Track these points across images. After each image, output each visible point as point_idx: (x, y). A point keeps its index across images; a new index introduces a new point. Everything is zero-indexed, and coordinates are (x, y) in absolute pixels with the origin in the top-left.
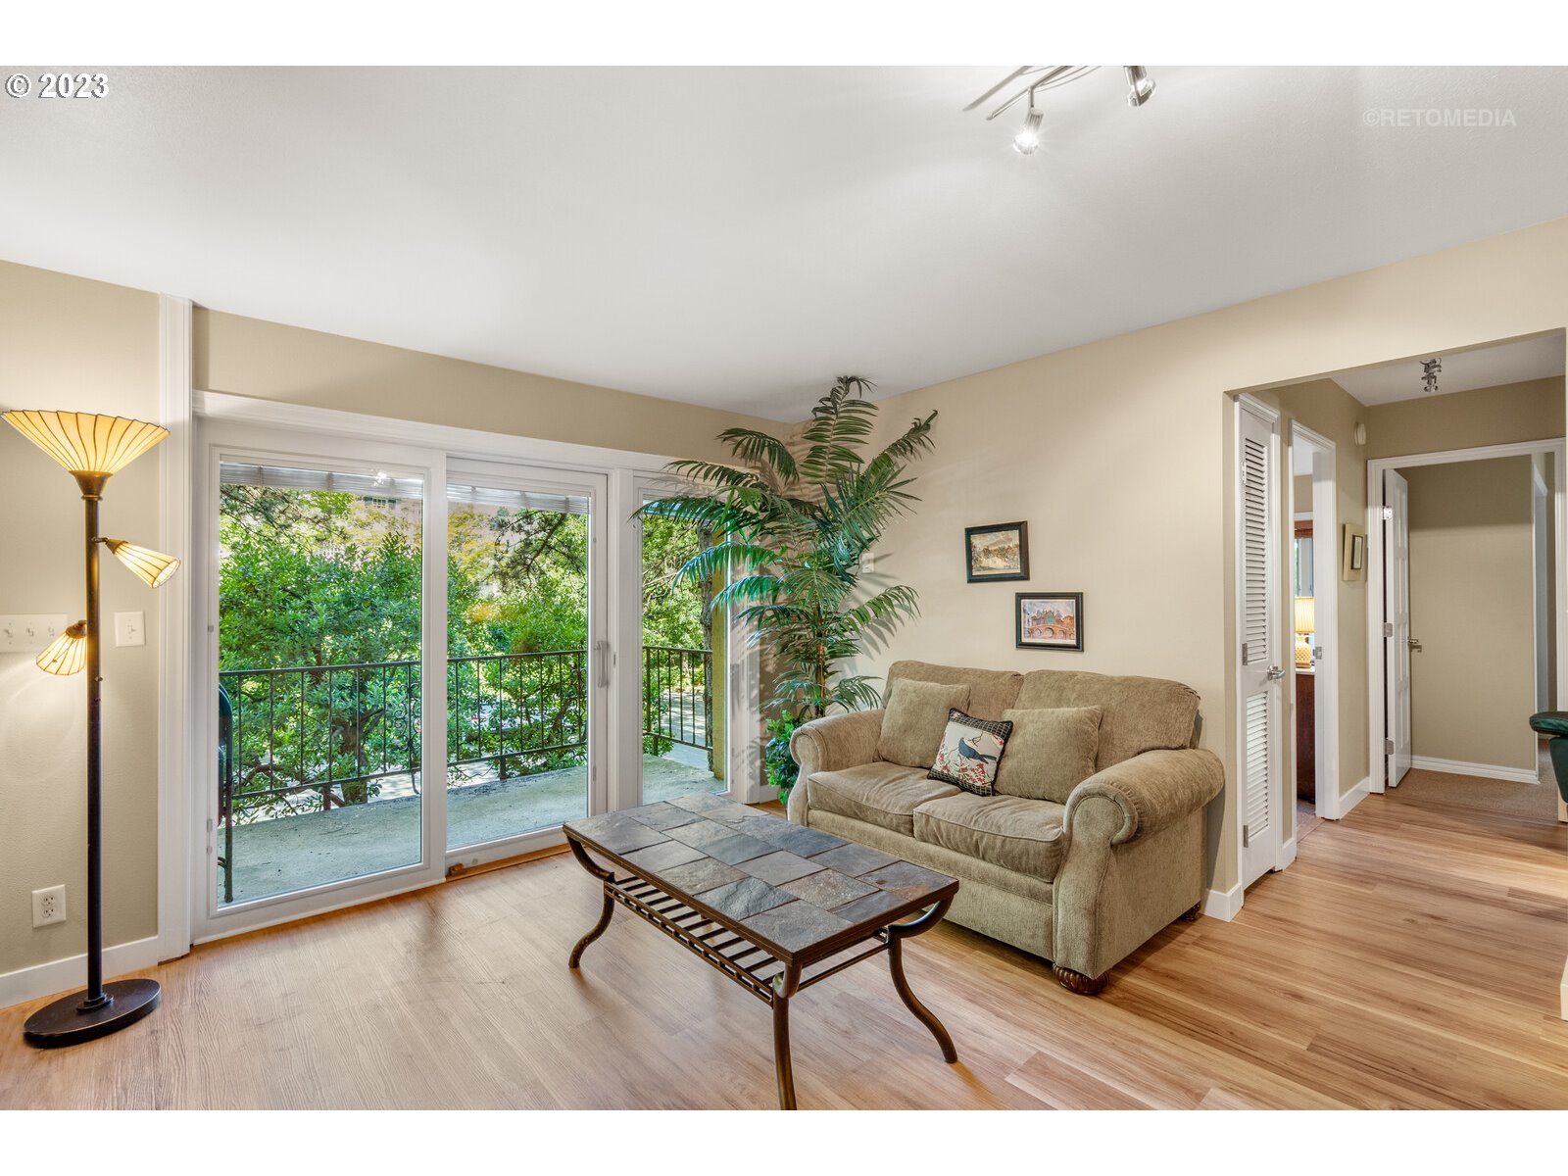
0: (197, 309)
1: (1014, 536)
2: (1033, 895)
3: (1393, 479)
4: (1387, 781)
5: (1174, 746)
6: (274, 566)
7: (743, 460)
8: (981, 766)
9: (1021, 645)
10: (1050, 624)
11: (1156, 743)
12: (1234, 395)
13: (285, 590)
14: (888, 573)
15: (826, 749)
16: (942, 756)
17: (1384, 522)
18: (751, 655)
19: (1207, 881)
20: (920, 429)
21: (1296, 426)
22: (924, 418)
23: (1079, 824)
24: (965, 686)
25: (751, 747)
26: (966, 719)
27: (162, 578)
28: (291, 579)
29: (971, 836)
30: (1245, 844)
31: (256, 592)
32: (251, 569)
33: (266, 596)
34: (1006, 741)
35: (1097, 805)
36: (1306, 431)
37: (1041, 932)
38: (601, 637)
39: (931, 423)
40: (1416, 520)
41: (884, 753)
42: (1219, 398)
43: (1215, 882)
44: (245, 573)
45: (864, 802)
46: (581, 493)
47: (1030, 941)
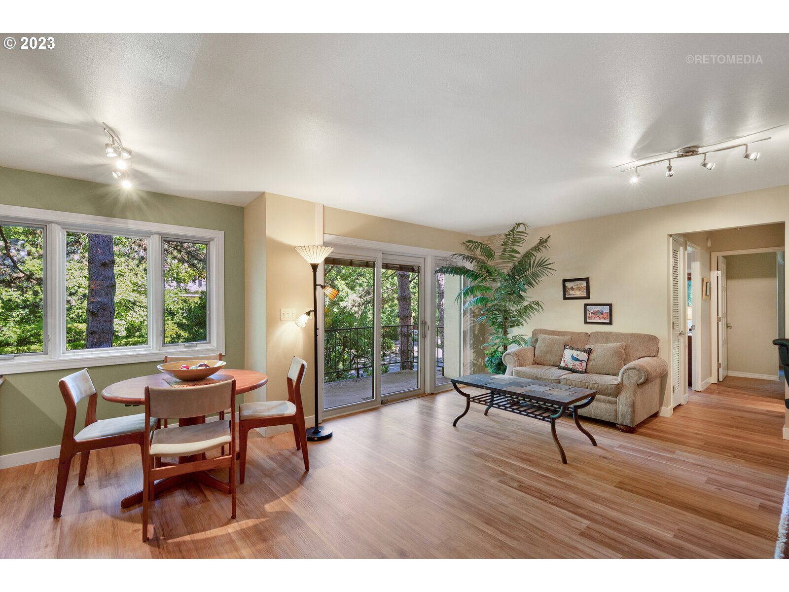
0: (323, 206)
1: (584, 283)
2: (610, 402)
3: (721, 260)
4: (718, 379)
5: (652, 356)
8: (581, 364)
9: (586, 322)
10: (599, 315)
11: (646, 355)
12: (670, 236)
15: (518, 359)
16: (564, 361)
17: (718, 277)
18: (470, 327)
19: (661, 404)
20: (544, 242)
21: (688, 243)
22: (545, 238)
23: (626, 379)
24: (569, 337)
25: (470, 363)
26: (571, 348)
29: (585, 384)
30: (673, 392)
34: (589, 355)
35: (633, 372)
36: (691, 244)
37: (613, 414)
38: (423, 319)
39: (548, 240)
40: (729, 276)
41: (537, 362)
42: (666, 237)
43: (663, 405)
45: (539, 376)
47: (608, 417)
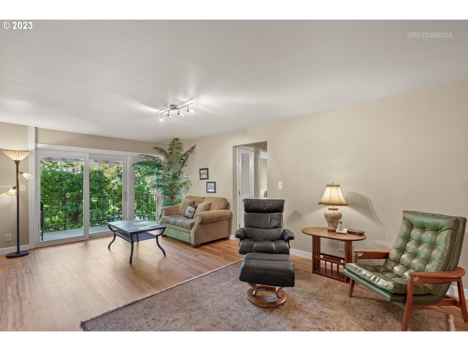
0: (36, 128)
1: (206, 171)
2: (188, 233)
6: (52, 174)
7: (160, 153)
8: (191, 214)
9: (207, 192)
13: (55, 180)
14: (189, 178)
15: (166, 212)
16: (186, 212)
20: (193, 148)
21: (261, 150)
22: (193, 146)
23: (196, 220)
26: (192, 205)
27: (30, 179)
28: (57, 177)
30: (240, 227)
31: (47, 181)
32: (46, 175)
33: (50, 182)
36: (265, 151)
38: (125, 191)
39: (195, 147)
41: (178, 213)
42: (232, 147)
44: (44, 176)
46: (121, 161)
47: (188, 240)
